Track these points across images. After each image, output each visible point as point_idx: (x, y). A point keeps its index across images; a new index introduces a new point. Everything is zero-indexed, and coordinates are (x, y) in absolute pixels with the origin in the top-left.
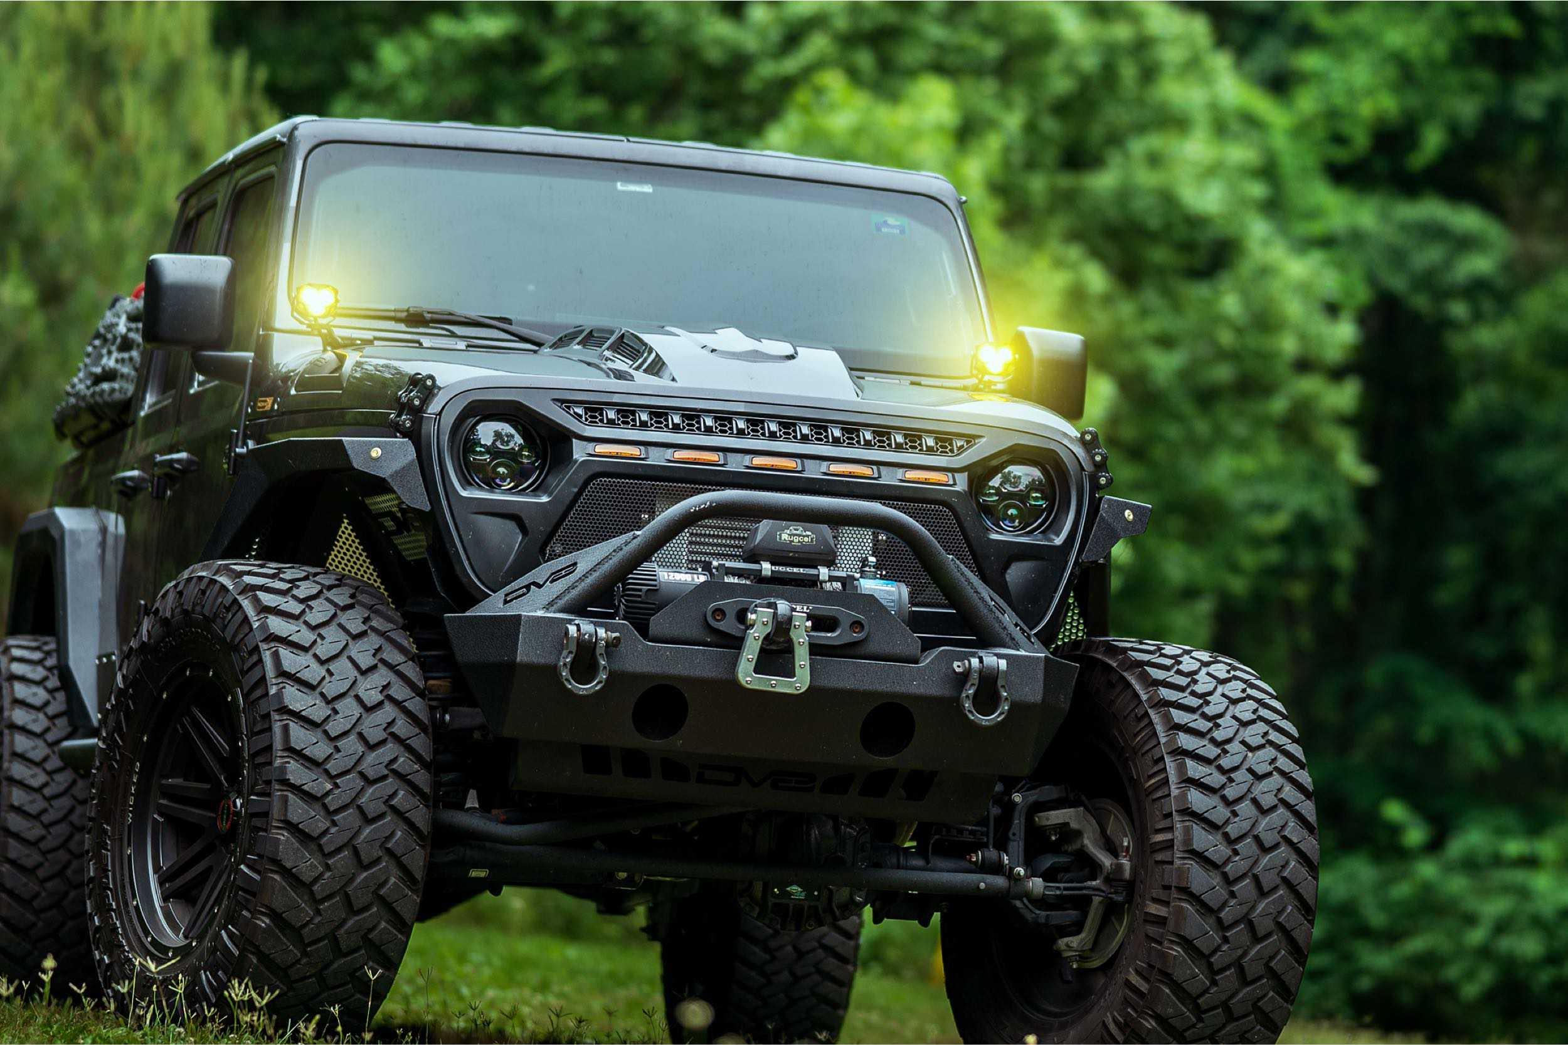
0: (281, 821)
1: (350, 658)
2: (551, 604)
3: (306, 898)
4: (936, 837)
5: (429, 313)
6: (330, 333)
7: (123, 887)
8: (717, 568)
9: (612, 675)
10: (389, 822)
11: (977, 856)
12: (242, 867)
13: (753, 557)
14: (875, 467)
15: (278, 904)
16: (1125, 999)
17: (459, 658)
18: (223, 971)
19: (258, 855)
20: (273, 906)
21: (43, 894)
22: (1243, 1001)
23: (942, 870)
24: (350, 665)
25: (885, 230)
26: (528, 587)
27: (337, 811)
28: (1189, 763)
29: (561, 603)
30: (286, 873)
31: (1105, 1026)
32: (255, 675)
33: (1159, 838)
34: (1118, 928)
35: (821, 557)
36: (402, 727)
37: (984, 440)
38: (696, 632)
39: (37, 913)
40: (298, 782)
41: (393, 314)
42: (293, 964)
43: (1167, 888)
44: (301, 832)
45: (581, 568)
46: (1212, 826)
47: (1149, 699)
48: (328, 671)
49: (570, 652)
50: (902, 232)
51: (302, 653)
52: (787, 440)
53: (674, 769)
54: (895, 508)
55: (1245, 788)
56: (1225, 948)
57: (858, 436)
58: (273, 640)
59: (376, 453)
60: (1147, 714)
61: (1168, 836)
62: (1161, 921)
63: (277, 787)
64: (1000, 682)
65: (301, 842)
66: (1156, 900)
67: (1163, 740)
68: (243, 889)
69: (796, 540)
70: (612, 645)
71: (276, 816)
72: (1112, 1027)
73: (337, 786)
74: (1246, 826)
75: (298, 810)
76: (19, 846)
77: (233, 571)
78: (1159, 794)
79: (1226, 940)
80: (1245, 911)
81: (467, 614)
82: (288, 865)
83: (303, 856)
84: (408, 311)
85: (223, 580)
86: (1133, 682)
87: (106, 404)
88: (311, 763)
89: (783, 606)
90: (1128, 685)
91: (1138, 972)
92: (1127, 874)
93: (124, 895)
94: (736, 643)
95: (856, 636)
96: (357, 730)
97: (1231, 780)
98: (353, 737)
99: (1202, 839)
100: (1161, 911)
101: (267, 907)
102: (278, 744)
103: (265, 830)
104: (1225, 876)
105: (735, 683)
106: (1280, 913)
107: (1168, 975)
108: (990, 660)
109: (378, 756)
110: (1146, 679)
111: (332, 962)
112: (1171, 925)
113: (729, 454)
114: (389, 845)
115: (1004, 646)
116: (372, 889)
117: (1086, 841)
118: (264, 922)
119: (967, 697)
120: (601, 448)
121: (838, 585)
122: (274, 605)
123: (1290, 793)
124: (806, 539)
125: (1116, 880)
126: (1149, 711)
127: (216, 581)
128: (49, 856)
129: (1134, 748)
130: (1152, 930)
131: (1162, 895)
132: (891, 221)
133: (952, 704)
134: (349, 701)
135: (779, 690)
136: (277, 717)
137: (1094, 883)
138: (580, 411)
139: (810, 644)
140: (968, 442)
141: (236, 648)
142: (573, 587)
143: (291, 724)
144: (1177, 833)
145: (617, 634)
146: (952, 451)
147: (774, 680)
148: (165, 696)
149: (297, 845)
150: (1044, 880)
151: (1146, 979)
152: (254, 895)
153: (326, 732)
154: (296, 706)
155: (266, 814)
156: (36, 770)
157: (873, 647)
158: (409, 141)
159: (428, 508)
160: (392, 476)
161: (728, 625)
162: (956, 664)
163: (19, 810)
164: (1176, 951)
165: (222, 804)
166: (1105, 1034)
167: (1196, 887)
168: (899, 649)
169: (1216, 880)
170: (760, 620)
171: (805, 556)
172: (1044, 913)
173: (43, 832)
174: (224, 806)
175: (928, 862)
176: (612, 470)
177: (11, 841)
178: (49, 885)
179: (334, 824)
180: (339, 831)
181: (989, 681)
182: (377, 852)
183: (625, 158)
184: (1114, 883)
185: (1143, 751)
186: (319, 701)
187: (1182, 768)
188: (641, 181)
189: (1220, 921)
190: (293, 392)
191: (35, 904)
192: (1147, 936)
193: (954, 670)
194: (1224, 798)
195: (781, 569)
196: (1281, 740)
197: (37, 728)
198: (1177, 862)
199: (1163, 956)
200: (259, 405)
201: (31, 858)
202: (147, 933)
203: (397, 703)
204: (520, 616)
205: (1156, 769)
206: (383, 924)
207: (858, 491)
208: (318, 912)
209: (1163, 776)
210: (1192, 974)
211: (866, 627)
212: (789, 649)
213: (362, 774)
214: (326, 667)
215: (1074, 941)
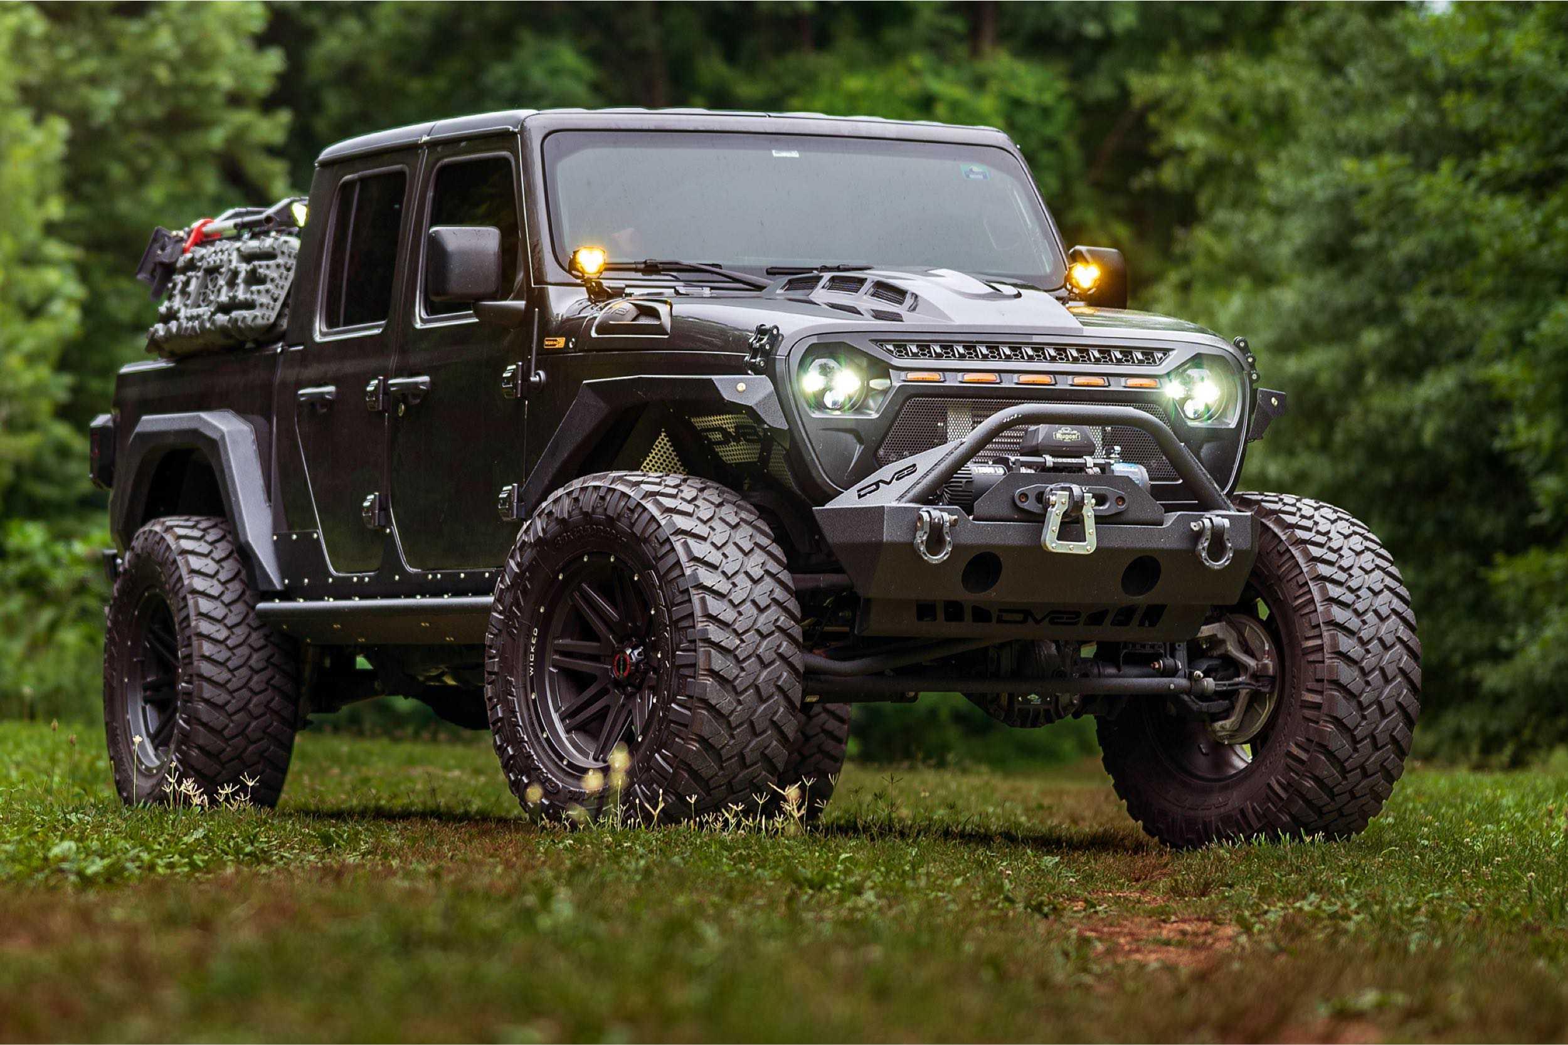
0: (706, 670)
1: (735, 544)
2: (902, 497)
3: (724, 726)
4: (1125, 651)
5: (661, 263)
6: (599, 284)
7: (532, 724)
8: (1014, 463)
9: (955, 548)
10: (778, 666)
11: (1159, 664)
12: (673, 705)
13: (1036, 451)
14: (1105, 378)
15: (706, 732)
16: (1287, 765)
17: (830, 540)
18: (657, 784)
19: (688, 696)
20: (703, 734)
21: (231, 725)
22: (1374, 762)
23: (1130, 677)
24: (734, 547)
25: (972, 176)
26: (877, 484)
27: (744, 660)
28: (1329, 586)
29: (910, 495)
30: (711, 707)
31: (1269, 786)
32: (671, 560)
33: (1310, 643)
34: (1260, 711)
35: (1086, 449)
36: (780, 594)
37: (1175, 352)
38: (1006, 511)
39: (226, 740)
40: (717, 640)
41: (634, 266)
42: (712, 777)
43: (1321, 681)
44: (722, 677)
45: (921, 470)
46: (1350, 633)
47: (1288, 538)
48: (724, 554)
49: (925, 533)
50: (985, 177)
51: (703, 542)
52: (1040, 361)
53: (981, 615)
54: (1140, 409)
55: (1368, 602)
56: (1364, 723)
57: (1088, 355)
58: (680, 534)
59: (741, 387)
60: (1288, 550)
61: (1319, 642)
62: (1317, 706)
63: (701, 644)
64: (1226, 537)
65: (720, 684)
66: (1310, 691)
67: (1305, 570)
68: (675, 722)
69: (1067, 437)
70: (954, 524)
71: (702, 667)
72: (1277, 787)
73: (742, 641)
74: (1373, 630)
75: (719, 662)
76: (210, 687)
77: (629, 481)
78: (1307, 610)
79: (1364, 717)
80: (1376, 695)
81: (827, 506)
82: (713, 702)
83: (724, 695)
84: (645, 263)
85: (620, 487)
86: (1271, 526)
87: (250, 328)
88: (724, 625)
89: (1076, 489)
90: (1269, 528)
91: (1297, 745)
92: (1271, 671)
93: (534, 730)
94: (1039, 519)
95: (1122, 507)
96: (750, 598)
97: (1358, 597)
98: (749, 604)
99: (1346, 644)
100: (1317, 699)
101: (697, 735)
102: (698, 612)
103: (694, 677)
104: (1362, 669)
105: (1039, 549)
106: (1399, 695)
107: (1324, 747)
108: (1217, 521)
109: (767, 617)
110: (1280, 523)
111: (738, 773)
112: (1325, 709)
113: (1002, 374)
114: (779, 683)
115: (1221, 508)
116: (769, 717)
117: (1230, 648)
118: (694, 746)
119: (1203, 548)
120: (911, 376)
121: (1097, 470)
122: (673, 507)
123: (1397, 604)
124: (1074, 437)
125: (1263, 676)
126: (1290, 548)
127: (614, 490)
128: (235, 694)
129: (1279, 577)
130: (1308, 713)
131: (1317, 686)
132: (975, 168)
133: (1191, 554)
134: (742, 576)
135: (1074, 552)
136: (695, 592)
137: (1241, 679)
138: (891, 347)
139: (1095, 516)
140: (1165, 354)
141: (646, 541)
142: (917, 483)
143: (707, 596)
144: (1325, 640)
145: (956, 517)
146: (1154, 361)
147: (1072, 544)
148: (560, 577)
149: (718, 687)
150: (1214, 680)
151: (1306, 751)
152: (686, 726)
153: (731, 601)
154: (708, 584)
155: (694, 665)
156: (219, 626)
157: (1131, 516)
158: (614, 127)
159: (786, 427)
160: (756, 404)
161: (1030, 505)
162: (1192, 524)
163: (208, 659)
164: (1330, 728)
165: (617, 659)
166: (1271, 794)
167: (1344, 680)
168: (1149, 515)
169: (1356, 673)
170: (1059, 501)
171: (1075, 449)
172: (1205, 704)
173: (230, 676)
174: (619, 659)
175: (1119, 670)
176: (929, 392)
177: (205, 684)
178: (235, 718)
179: (743, 669)
180: (747, 675)
181: (1218, 536)
182: (773, 689)
183: (774, 131)
184: (1261, 679)
185: (1289, 578)
186: (722, 578)
187: (1323, 590)
188: (789, 148)
189: (1360, 703)
190: (594, 334)
191: (226, 733)
192: (1304, 718)
193: (1192, 529)
194: (1355, 611)
195: (1060, 460)
196: (1385, 564)
197: (215, 592)
198: (1327, 661)
199: (1319, 732)
200: (547, 343)
201: (221, 697)
202: (562, 758)
203: (773, 576)
204: (883, 507)
205: (1301, 592)
206: (775, 743)
207: (1097, 397)
208: (732, 736)
209: (1309, 596)
210: (1340, 744)
211: (1127, 500)
212: (1080, 521)
213: (758, 631)
214: (721, 551)
215: (1227, 723)
